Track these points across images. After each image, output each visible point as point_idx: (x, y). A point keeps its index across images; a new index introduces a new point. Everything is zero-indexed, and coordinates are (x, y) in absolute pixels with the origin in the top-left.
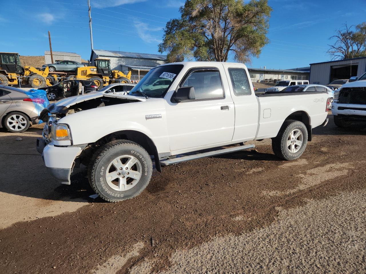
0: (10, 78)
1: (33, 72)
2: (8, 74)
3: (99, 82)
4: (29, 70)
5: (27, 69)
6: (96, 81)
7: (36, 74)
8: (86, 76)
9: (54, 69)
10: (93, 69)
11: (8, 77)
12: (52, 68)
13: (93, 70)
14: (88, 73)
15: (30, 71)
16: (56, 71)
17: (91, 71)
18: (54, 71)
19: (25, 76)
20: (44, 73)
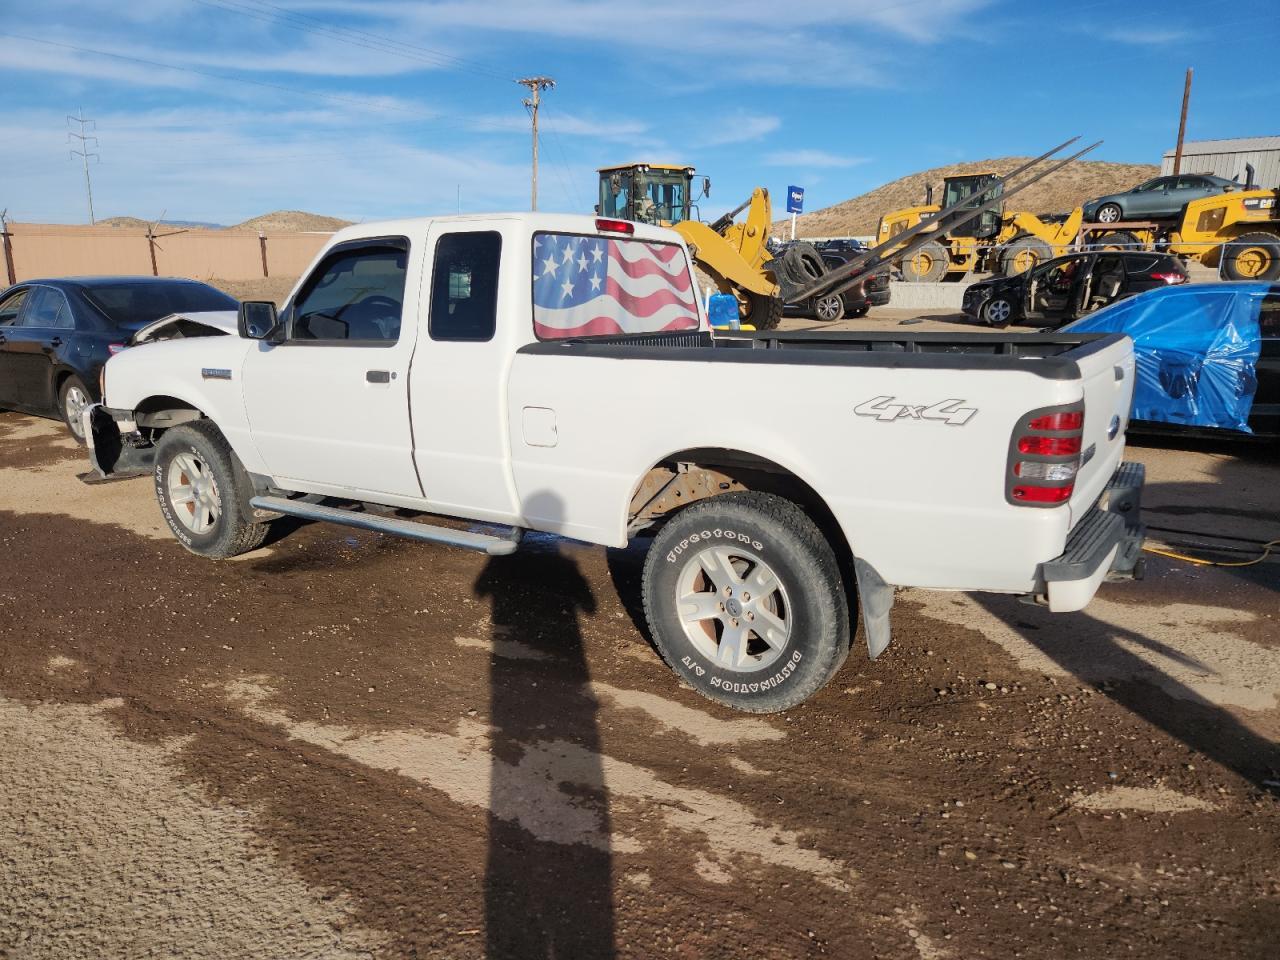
0: (955, 253)
1: (1024, 230)
2: (951, 242)
3: (1267, 256)
4: (1014, 225)
5: (1010, 222)
6: (1256, 252)
7: (1032, 235)
8: (1215, 233)
9: (1115, 213)
10: (1256, 202)
11: (950, 251)
12: (1111, 209)
13: (1256, 207)
14: (1228, 221)
15: (1018, 227)
16: (1123, 220)
17: (1245, 212)
18: (1113, 218)
19: (998, 245)
20: (1062, 231)
